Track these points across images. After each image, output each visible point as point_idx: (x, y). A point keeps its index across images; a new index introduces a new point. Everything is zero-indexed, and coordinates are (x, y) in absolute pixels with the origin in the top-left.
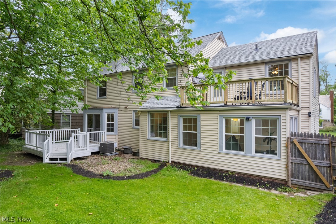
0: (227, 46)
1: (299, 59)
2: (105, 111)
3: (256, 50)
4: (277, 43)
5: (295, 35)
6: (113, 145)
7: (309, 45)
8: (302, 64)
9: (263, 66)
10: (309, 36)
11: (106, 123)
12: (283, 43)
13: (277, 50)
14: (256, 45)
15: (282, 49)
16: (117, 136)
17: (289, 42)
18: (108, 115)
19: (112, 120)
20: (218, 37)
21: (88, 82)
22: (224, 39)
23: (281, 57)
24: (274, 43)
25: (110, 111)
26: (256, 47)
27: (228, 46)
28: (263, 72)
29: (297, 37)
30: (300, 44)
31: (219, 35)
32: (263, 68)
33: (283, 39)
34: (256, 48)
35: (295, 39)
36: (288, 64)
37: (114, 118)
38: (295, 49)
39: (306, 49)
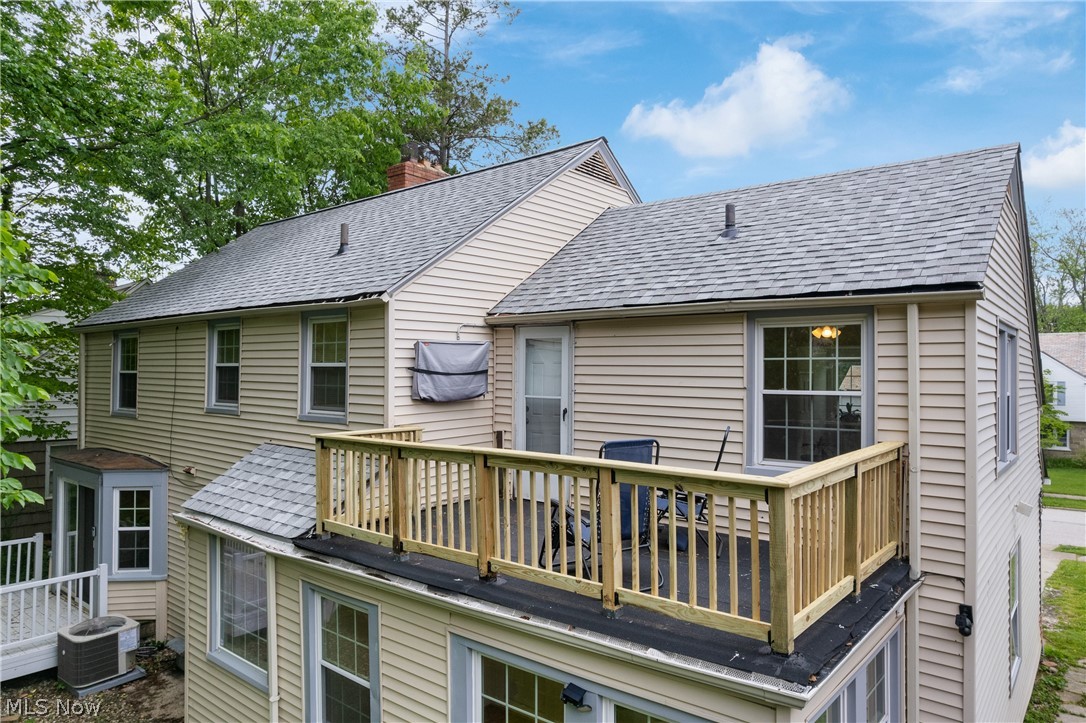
0: (634, 196)
1: (913, 313)
2: (109, 480)
3: (725, 235)
4: (827, 203)
5: (916, 159)
6: (116, 644)
7: (970, 227)
8: (928, 338)
9: (736, 329)
10: (977, 170)
11: (116, 528)
12: (854, 204)
13: (814, 244)
14: (729, 209)
15: (841, 242)
16: (161, 587)
17: (878, 200)
18: (126, 497)
19: (144, 519)
20: (586, 164)
21: (91, 342)
22: (620, 170)
23: (823, 289)
24: (814, 199)
25: (135, 482)
26: (727, 217)
27: (639, 200)
28: (737, 362)
29: (923, 170)
30: (927, 215)
31: (587, 153)
32: (737, 340)
33: (860, 180)
34: (727, 226)
35: (911, 182)
36: (858, 328)
37: (151, 508)
38: (898, 250)
39: (953, 250)
